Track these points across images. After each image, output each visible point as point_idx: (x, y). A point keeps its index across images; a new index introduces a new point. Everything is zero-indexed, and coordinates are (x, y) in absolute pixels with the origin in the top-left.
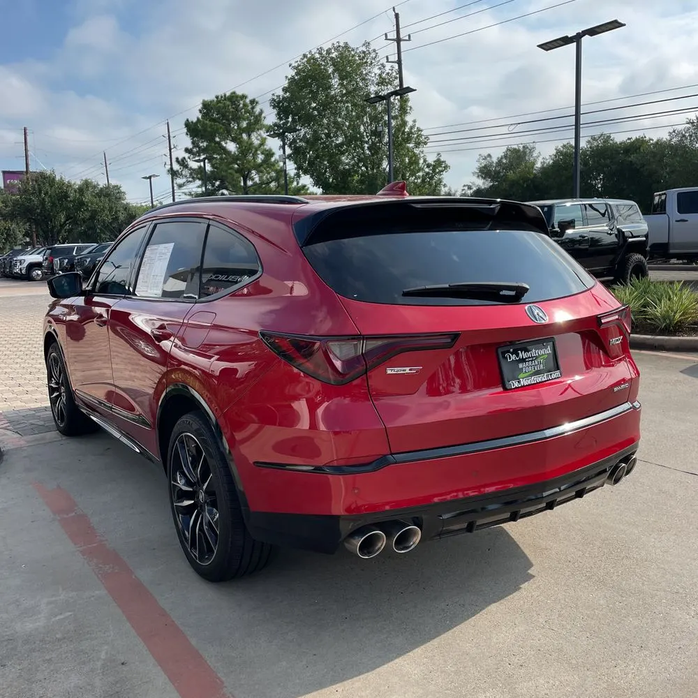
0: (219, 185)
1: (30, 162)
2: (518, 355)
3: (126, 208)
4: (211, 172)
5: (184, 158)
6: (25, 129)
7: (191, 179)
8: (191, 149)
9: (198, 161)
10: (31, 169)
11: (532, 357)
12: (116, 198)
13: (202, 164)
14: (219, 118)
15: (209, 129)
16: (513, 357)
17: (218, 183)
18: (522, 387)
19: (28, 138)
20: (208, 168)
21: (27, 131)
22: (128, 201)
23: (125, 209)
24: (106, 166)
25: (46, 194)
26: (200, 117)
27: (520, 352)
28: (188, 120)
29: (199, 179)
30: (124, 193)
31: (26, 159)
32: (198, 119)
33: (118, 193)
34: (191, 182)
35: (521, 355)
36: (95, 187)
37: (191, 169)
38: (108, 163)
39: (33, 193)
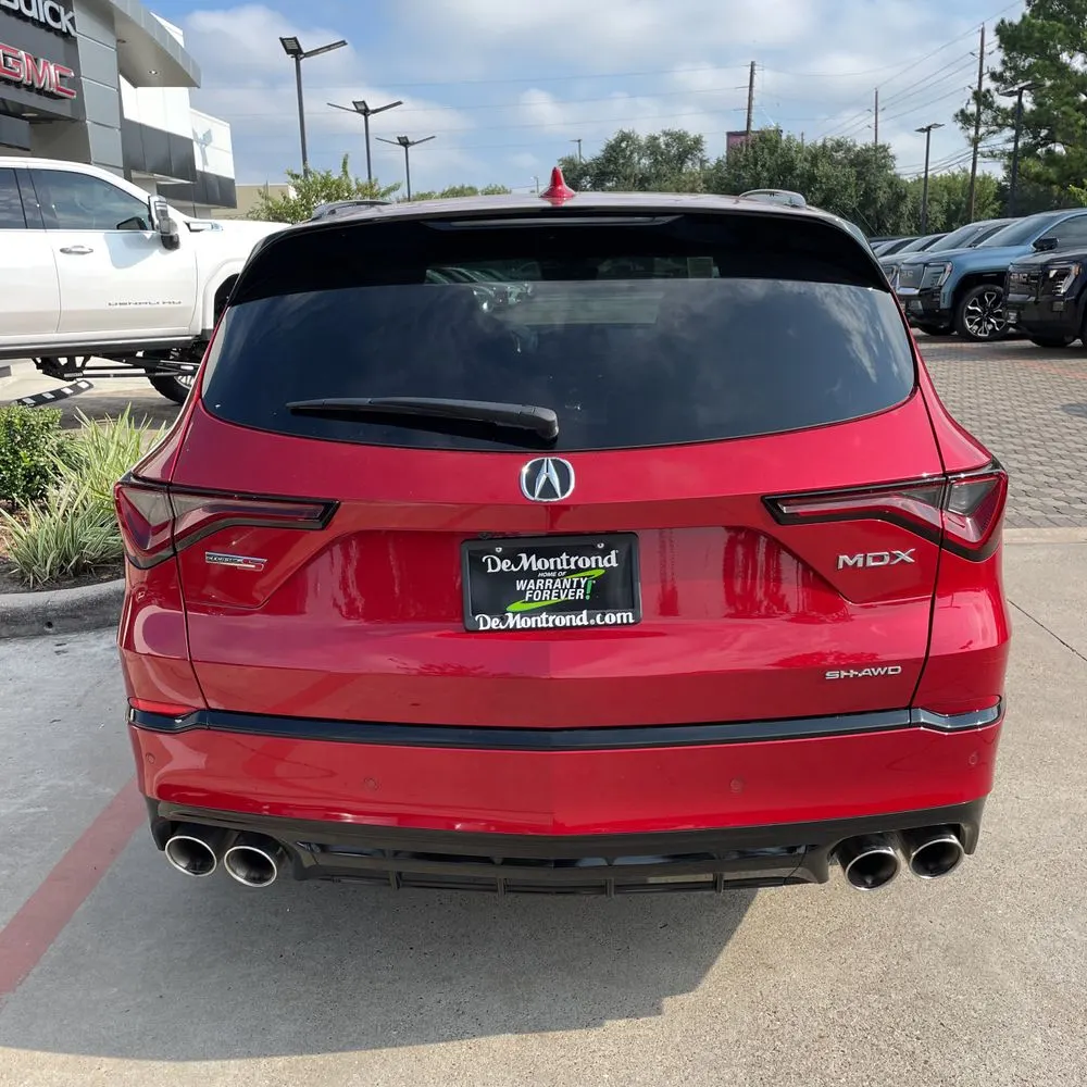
0: (1046, 136)
1: (753, 117)
2: (516, 562)
3: (893, 182)
4: (1032, 111)
5: (988, 91)
6: (753, 65)
7: (992, 128)
8: (1001, 74)
9: (1011, 94)
10: (754, 128)
11: (556, 570)
12: (879, 167)
13: (1016, 99)
14: (1062, 11)
15: (1037, 35)
16: (504, 565)
17: (1044, 133)
18: (508, 630)
19: (755, 78)
20: (1028, 104)
21: (756, 68)
22: (897, 171)
23: (891, 185)
24: (876, 114)
25: (763, 166)
26: (1028, 12)
27: (524, 556)
28: (1003, 22)
29: (1012, 127)
30: (893, 157)
31: (749, 113)
32: (1024, 17)
33: (884, 157)
34: (994, 132)
35: (525, 563)
36: (849, 150)
37: (998, 109)
38: (879, 108)
39: (745, 166)
